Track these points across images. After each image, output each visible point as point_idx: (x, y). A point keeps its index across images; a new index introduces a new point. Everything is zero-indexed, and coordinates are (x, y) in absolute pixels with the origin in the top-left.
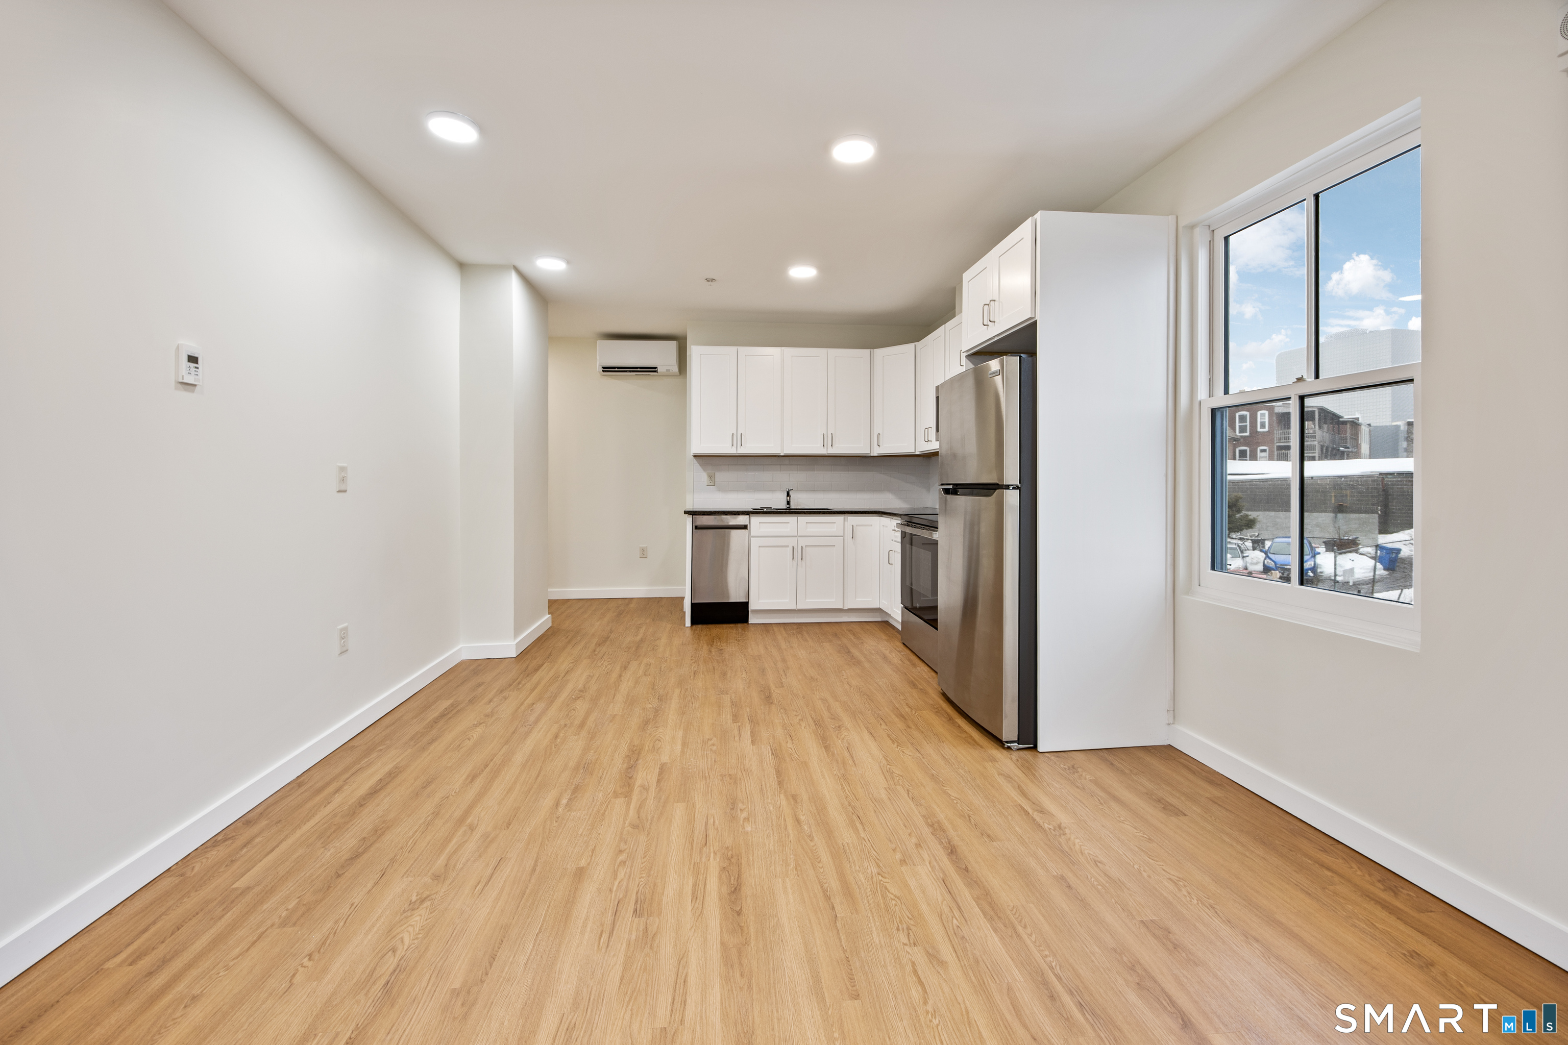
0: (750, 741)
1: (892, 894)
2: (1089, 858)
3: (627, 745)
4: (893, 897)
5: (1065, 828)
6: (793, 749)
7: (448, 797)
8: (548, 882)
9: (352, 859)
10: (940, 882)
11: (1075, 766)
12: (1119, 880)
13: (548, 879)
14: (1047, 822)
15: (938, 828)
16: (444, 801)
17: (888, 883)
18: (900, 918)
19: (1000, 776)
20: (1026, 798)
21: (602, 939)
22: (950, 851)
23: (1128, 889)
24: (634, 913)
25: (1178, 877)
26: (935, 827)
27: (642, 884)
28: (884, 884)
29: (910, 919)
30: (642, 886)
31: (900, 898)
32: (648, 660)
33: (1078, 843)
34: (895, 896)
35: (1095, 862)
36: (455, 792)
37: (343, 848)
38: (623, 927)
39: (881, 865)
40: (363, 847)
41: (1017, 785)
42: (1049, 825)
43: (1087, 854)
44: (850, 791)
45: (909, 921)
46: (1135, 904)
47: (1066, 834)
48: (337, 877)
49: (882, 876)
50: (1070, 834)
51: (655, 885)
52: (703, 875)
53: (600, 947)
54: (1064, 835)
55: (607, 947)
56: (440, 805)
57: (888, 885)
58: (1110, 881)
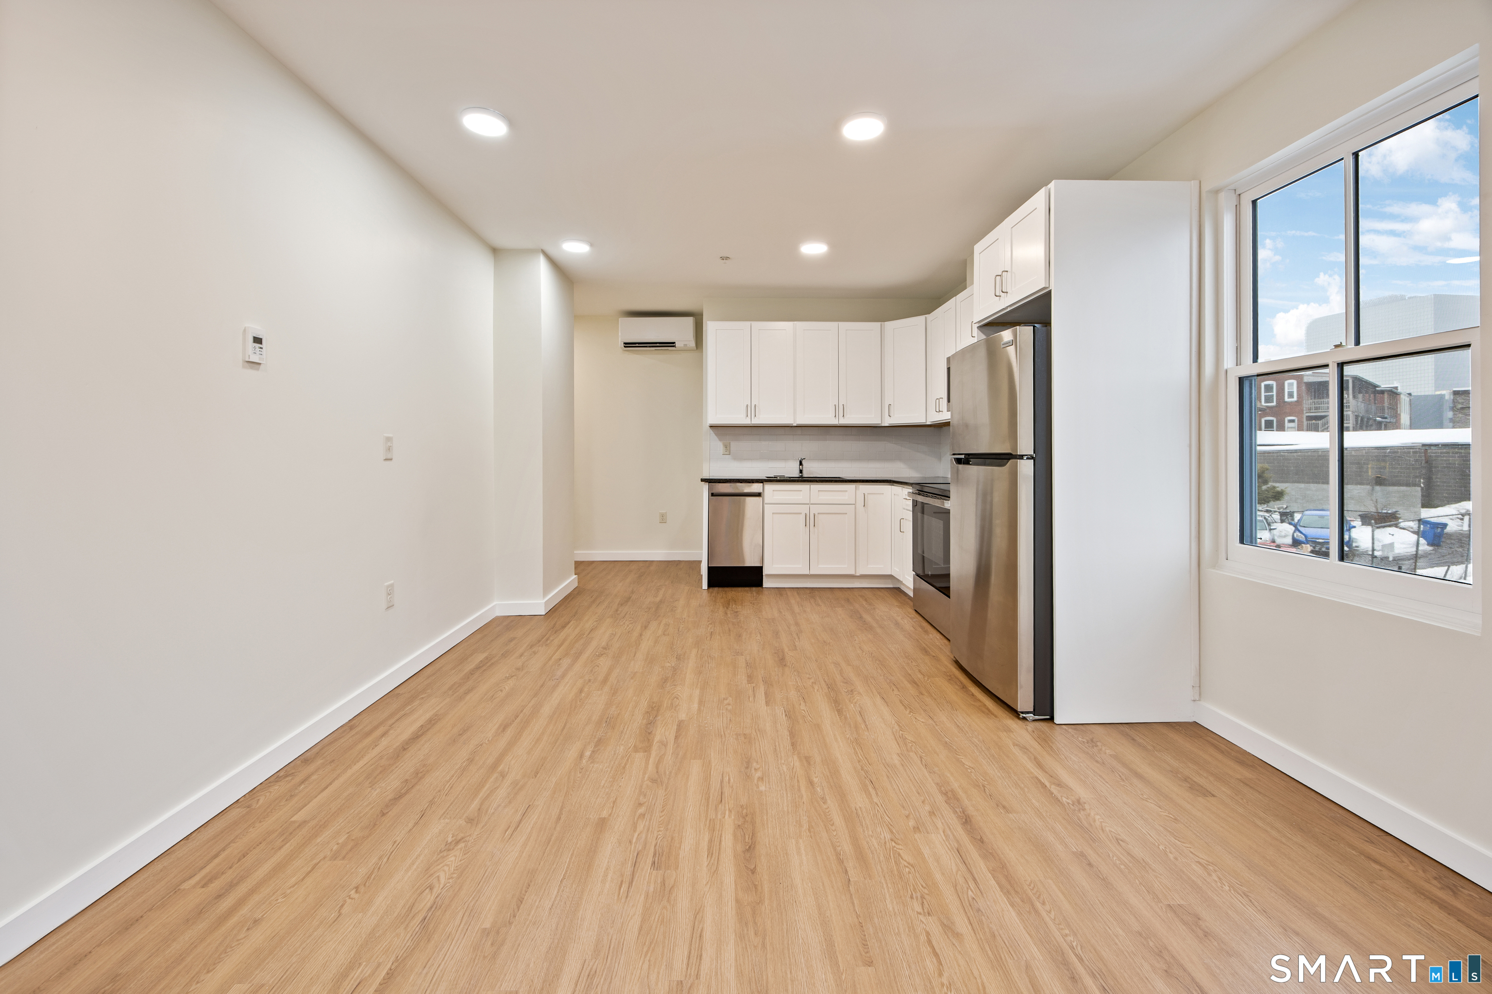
0: (764, 702)
1: (906, 861)
2: (1110, 836)
3: (647, 701)
4: (906, 864)
5: (1085, 803)
6: (806, 711)
7: (481, 745)
8: (572, 830)
9: (395, 799)
10: (954, 851)
11: (1094, 740)
12: (1143, 860)
13: (572, 828)
14: (1065, 796)
15: (952, 797)
16: (478, 749)
17: (901, 849)
18: (913, 885)
19: (1016, 747)
20: (1043, 770)
21: (622, 889)
22: (964, 820)
23: (1153, 870)
24: (652, 865)
25: (1207, 861)
26: (949, 796)
27: (660, 838)
28: (898, 850)
29: (925, 888)
30: (660, 839)
31: (914, 865)
32: (667, 620)
33: (1099, 819)
34: (909, 863)
35: (1118, 841)
36: (488, 741)
37: (388, 789)
38: (642, 878)
39: (894, 831)
40: (405, 788)
41: (1033, 757)
42: (1067, 799)
43: (1108, 831)
44: (862, 755)
45: (923, 889)
46: (1161, 887)
47: (1085, 809)
48: (382, 816)
49: (895, 843)
50: (1090, 810)
51: (672, 838)
52: (719, 831)
53: (620, 896)
54: (1083, 810)
55: (627, 897)
56: (475, 752)
57: (901, 852)
58: (1133, 861)
